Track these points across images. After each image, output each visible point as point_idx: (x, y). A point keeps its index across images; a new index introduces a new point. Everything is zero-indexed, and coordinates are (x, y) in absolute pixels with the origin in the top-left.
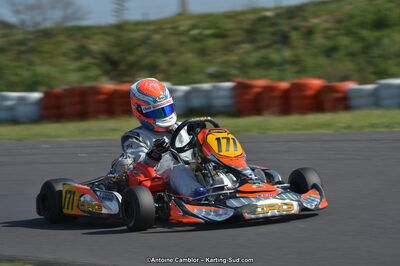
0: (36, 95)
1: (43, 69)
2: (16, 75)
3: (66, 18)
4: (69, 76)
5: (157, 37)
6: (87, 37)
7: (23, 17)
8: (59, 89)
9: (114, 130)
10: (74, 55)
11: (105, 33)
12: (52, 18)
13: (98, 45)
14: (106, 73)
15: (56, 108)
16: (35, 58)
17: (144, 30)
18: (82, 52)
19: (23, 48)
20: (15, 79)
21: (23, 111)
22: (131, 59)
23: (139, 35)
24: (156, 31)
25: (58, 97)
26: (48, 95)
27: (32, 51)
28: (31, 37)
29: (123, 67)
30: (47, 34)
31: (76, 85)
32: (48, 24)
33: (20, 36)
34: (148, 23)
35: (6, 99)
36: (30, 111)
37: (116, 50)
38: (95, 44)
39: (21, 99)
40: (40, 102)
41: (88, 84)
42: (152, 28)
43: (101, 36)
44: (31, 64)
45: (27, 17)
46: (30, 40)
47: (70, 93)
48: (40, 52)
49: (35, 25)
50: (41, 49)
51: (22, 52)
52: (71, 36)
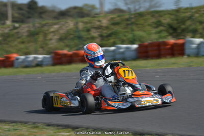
0: (135, 46)
1: (139, 33)
2: (125, 36)
3: (151, 7)
4: (152, 36)
5: (197, 15)
6: (161, 16)
7: (129, 6)
8: (146, 43)
9: (174, 63)
10: (155, 25)
12: (144, 7)
13: (166, 20)
14: (171, 34)
15: (146, 52)
16: (134, 27)
18: (158, 24)
19: (129, 22)
20: (125, 38)
21: (128, 54)
22: (183, 27)
23: (188, 14)
24: (196, 12)
25: (146, 46)
26: (140, 46)
27: (132, 23)
28: (133, 16)
29: (179, 31)
30: (141, 15)
31: (155, 41)
32: (142, 10)
33: (127, 17)
34: (192, 8)
35: (120, 48)
36: (132, 54)
37: (175, 22)
38: (165, 20)
39: (127, 48)
40: (137, 49)
41: (161, 40)
42: (193, 11)
43: (169, 15)
44: (133, 30)
45: (131, 6)
46: (132, 18)
47: (152, 45)
48: (137, 24)
49: (135, 10)
50: (138, 23)
51: (128, 25)
52: (153, 16)
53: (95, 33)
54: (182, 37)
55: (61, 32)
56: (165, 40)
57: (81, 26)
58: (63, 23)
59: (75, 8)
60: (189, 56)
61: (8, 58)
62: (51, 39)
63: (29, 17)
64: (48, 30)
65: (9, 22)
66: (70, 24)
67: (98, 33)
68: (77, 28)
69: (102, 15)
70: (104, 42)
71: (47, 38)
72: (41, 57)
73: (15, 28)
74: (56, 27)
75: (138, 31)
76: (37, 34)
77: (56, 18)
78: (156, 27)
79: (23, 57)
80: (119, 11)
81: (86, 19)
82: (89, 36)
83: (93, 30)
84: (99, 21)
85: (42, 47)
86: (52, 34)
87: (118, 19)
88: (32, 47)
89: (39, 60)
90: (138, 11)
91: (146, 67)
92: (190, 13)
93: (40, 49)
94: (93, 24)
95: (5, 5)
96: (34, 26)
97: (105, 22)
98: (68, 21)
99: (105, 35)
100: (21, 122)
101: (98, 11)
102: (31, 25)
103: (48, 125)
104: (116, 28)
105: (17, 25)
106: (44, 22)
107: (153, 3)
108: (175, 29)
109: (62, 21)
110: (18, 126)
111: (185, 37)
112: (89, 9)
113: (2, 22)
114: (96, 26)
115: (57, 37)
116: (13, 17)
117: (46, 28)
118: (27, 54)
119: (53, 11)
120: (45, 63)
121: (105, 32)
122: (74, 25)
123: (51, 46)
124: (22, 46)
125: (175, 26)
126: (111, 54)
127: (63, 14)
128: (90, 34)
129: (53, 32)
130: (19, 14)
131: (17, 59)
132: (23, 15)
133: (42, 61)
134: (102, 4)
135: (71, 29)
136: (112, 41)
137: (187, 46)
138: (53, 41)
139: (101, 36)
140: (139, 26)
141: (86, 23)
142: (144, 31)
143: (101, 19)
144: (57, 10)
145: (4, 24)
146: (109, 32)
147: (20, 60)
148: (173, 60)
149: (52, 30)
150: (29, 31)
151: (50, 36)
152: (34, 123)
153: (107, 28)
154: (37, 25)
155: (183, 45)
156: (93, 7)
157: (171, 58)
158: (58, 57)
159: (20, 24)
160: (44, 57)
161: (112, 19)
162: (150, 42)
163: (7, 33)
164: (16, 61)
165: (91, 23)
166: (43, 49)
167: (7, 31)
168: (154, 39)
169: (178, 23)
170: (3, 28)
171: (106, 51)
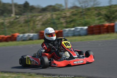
0: (86, 27)
1: (88, 20)
2: (80, 22)
3: (94, 5)
4: (95, 22)
6: (100, 10)
7: (82, 5)
8: (93, 25)
9: (109, 37)
11: (106, 9)
12: (90, 5)
13: (104, 12)
14: (106, 20)
15: (92, 31)
16: (85, 17)
19: (82, 14)
21: (82, 32)
22: (113, 16)
23: (116, 9)
25: (92, 28)
26: (88, 27)
27: (84, 14)
28: (84, 10)
29: (111, 18)
30: (89, 9)
31: (97, 24)
32: (89, 7)
33: (81, 10)
35: (77, 29)
36: (85, 32)
37: (109, 13)
39: (81, 29)
40: (87, 29)
41: (101, 24)
43: (105, 9)
44: (84, 18)
45: (83, 5)
46: (84, 11)
47: (95, 26)
48: (87, 15)
49: (85, 7)
51: (82, 15)
52: (96, 10)
53: (62, 20)
55: (44, 20)
57: (54, 16)
59: (50, 6)
61: (13, 36)
62: (37, 24)
63: (24, 12)
64: (35, 19)
65: (13, 15)
66: (48, 15)
67: (65, 20)
68: (52, 17)
69: (66, 10)
70: (68, 25)
71: (35, 24)
72: (32, 34)
73: (17, 18)
74: (40, 17)
75: (87, 18)
76: (29, 21)
77: (40, 12)
78: (98, 16)
79: (21, 35)
80: (75, 7)
81: (57, 13)
82: (59, 22)
83: (62, 19)
84: (65, 13)
85: (32, 29)
86: (38, 21)
87: (76, 12)
88: (26, 29)
89: (31, 36)
91: (93, 39)
93: (32, 30)
95: (11, 5)
96: (27, 17)
97: (68, 14)
98: (47, 14)
99: (69, 21)
100: (22, 73)
101: (64, 8)
102: (25, 16)
103: (38, 74)
104: (75, 17)
105: (18, 17)
106: (33, 15)
107: (96, 2)
108: (109, 17)
109: (44, 14)
110: (20, 75)
111: (114, 21)
112: (59, 6)
113: (9, 15)
114: (63, 16)
115: (41, 23)
116: (16, 12)
117: (34, 18)
118: (24, 33)
119: (38, 8)
120: (34, 38)
121: (69, 20)
122: (51, 16)
123: (37, 28)
124: (21, 28)
125: (109, 15)
126: (72, 32)
127: (44, 10)
128: (59, 21)
129: (39, 20)
130: (19, 10)
131: (18, 36)
132: (21, 11)
133: (32, 37)
134: (66, 4)
135: (49, 18)
136: (72, 24)
137: (116, 27)
138: (39, 26)
139: (67, 22)
141: (57, 15)
142: (91, 19)
143: (66, 12)
144: (41, 8)
145: (10, 16)
146: (71, 20)
147: (20, 37)
148: (108, 35)
149: (38, 19)
150: (24, 20)
151: (37, 23)
152: (29, 73)
153: (69, 17)
154: (29, 16)
155: (113, 26)
156: (61, 5)
157: (106, 34)
158: (42, 34)
159: (20, 16)
160: (34, 35)
161: (73, 12)
163: (13, 22)
164: (18, 37)
165: (60, 15)
167: (12, 20)
168: (97, 23)
169: (111, 14)
170: (10, 18)
171: (70, 31)
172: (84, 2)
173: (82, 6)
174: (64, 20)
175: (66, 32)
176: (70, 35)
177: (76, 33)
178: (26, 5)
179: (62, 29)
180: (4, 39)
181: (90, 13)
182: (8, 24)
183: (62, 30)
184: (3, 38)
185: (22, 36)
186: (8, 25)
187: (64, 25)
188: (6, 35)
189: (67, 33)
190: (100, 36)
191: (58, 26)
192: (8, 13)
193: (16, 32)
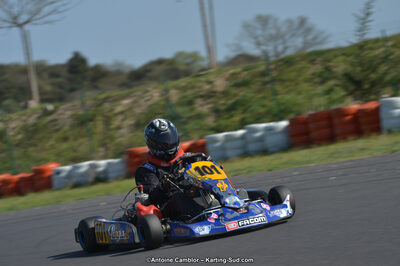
0: (284, 124)
1: (287, 98)
2: (264, 106)
3: (306, 44)
4: (314, 101)
6: (329, 61)
7: (264, 48)
8: (305, 115)
9: (362, 150)
10: (317, 80)
11: (343, 54)
12: (294, 45)
13: (341, 67)
14: (351, 93)
15: (306, 133)
16: (278, 87)
17: (384, 46)
19: (267, 79)
20: (262, 110)
21: (271, 141)
22: (373, 76)
23: (379, 52)
24: (395, 46)
25: (305, 122)
26: (292, 121)
27: (273, 81)
28: (272, 67)
29: (366, 86)
30: (288, 62)
31: (322, 109)
32: (290, 52)
33: (262, 68)
34: (386, 39)
35: (255, 131)
36: (281, 140)
37: (359, 69)
39: (268, 129)
40: (287, 128)
41: (334, 107)
42: (390, 43)
44: (275, 93)
45: (270, 48)
46: (272, 70)
47: (315, 117)
48: (282, 81)
49: (277, 55)
50: (284, 77)
51: (266, 83)
52: (312, 62)
53: (203, 107)
54: (372, 97)
55: (138, 111)
56: (340, 106)
57: (174, 95)
58: (139, 93)
59: (160, 62)
60: (390, 132)
61: (39, 172)
62: (119, 128)
63: (73, 90)
64: (112, 110)
65: (34, 104)
66: (154, 94)
67: (209, 106)
68: (167, 100)
69: (212, 70)
70: (223, 122)
71: (112, 127)
72: (103, 163)
73: (47, 113)
74: (126, 102)
75: (288, 92)
76: (91, 119)
77: (124, 85)
78: (323, 82)
79: (68, 168)
80: (244, 59)
81: (183, 82)
82: (193, 114)
83: (199, 101)
84: (210, 83)
85: (103, 145)
86: (120, 117)
87: (245, 75)
88: (83, 145)
89: (101, 169)
90: (282, 56)
91: (308, 162)
92: (382, 50)
93: (101, 149)
94: (197, 90)
96: (83, 105)
97: (220, 84)
98: (149, 89)
99: (223, 108)
101: (204, 63)
102: (77, 103)
104: (242, 93)
105: (50, 107)
106: (103, 96)
107: (310, 37)
108: (358, 84)
109: (138, 91)
111: (378, 94)
112: (188, 61)
113: (22, 104)
114: (203, 93)
115: (130, 122)
116: (42, 93)
117: (107, 106)
118: (76, 160)
119: (118, 73)
120: (111, 175)
121: (223, 103)
122: (162, 95)
123: (119, 140)
124: (64, 146)
125: (358, 78)
126: (239, 143)
127: (139, 76)
128: (192, 109)
129: (122, 113)
130: (53, 84)
131: (58, 173)
132: (60, 86)
133: (105, 172)
134: (210, 50)
135: (157, 104)
136: (237, 118)
137: (383, 114)
138: (123, 131)
139: (216, 112)
140: (288, 83)
141: (184, 89)
142: (299, 93)
143: (211, 78)
144: (127, 70)
145: (26, 107)
146: (230, 102)
147: (63, 174)
148: (360, 143)
149: (119, 109)
150: (72, 116)
151: (116, 122)
153: (225, 93)
154: (89, 102)
155: (377, 111)
156: (195, 56)
157: (355, 139)
158: (137, 160)
159: (57, 104)
160: (109, 164)
161: (233, 74)
162: (311, 112)
163: (35, 125)
164: (56, 177)
165: (193, 88)
166: (107, 147)
167: (32, 120)
168: (320, 106)
169: (363, 71)
170: (24, 115)
171: (228, 139)
172: (273, 38)
173: (265, 53)
174: (209, 103)
175: (218, 144)
176: (229, 153)
177: (252, 147)
178: (77, 64)
179: (201, 137)
180: (10, 186)
181: (293, 75)
182: (19, 133)
183: (202, 141)
184: (6, 182)
185: (70, 172)
186: (20, 137)
187: (210, 121)
188: (14, 174)
189: (223, 148)
190: (332, 148)
191: (190, 126)
192: (17, 99)
193: (47, 161)
